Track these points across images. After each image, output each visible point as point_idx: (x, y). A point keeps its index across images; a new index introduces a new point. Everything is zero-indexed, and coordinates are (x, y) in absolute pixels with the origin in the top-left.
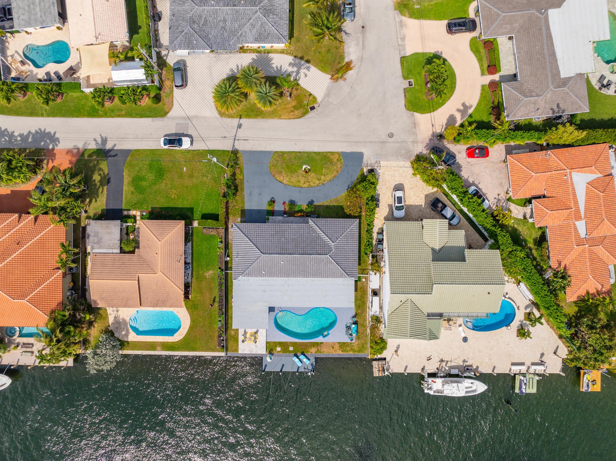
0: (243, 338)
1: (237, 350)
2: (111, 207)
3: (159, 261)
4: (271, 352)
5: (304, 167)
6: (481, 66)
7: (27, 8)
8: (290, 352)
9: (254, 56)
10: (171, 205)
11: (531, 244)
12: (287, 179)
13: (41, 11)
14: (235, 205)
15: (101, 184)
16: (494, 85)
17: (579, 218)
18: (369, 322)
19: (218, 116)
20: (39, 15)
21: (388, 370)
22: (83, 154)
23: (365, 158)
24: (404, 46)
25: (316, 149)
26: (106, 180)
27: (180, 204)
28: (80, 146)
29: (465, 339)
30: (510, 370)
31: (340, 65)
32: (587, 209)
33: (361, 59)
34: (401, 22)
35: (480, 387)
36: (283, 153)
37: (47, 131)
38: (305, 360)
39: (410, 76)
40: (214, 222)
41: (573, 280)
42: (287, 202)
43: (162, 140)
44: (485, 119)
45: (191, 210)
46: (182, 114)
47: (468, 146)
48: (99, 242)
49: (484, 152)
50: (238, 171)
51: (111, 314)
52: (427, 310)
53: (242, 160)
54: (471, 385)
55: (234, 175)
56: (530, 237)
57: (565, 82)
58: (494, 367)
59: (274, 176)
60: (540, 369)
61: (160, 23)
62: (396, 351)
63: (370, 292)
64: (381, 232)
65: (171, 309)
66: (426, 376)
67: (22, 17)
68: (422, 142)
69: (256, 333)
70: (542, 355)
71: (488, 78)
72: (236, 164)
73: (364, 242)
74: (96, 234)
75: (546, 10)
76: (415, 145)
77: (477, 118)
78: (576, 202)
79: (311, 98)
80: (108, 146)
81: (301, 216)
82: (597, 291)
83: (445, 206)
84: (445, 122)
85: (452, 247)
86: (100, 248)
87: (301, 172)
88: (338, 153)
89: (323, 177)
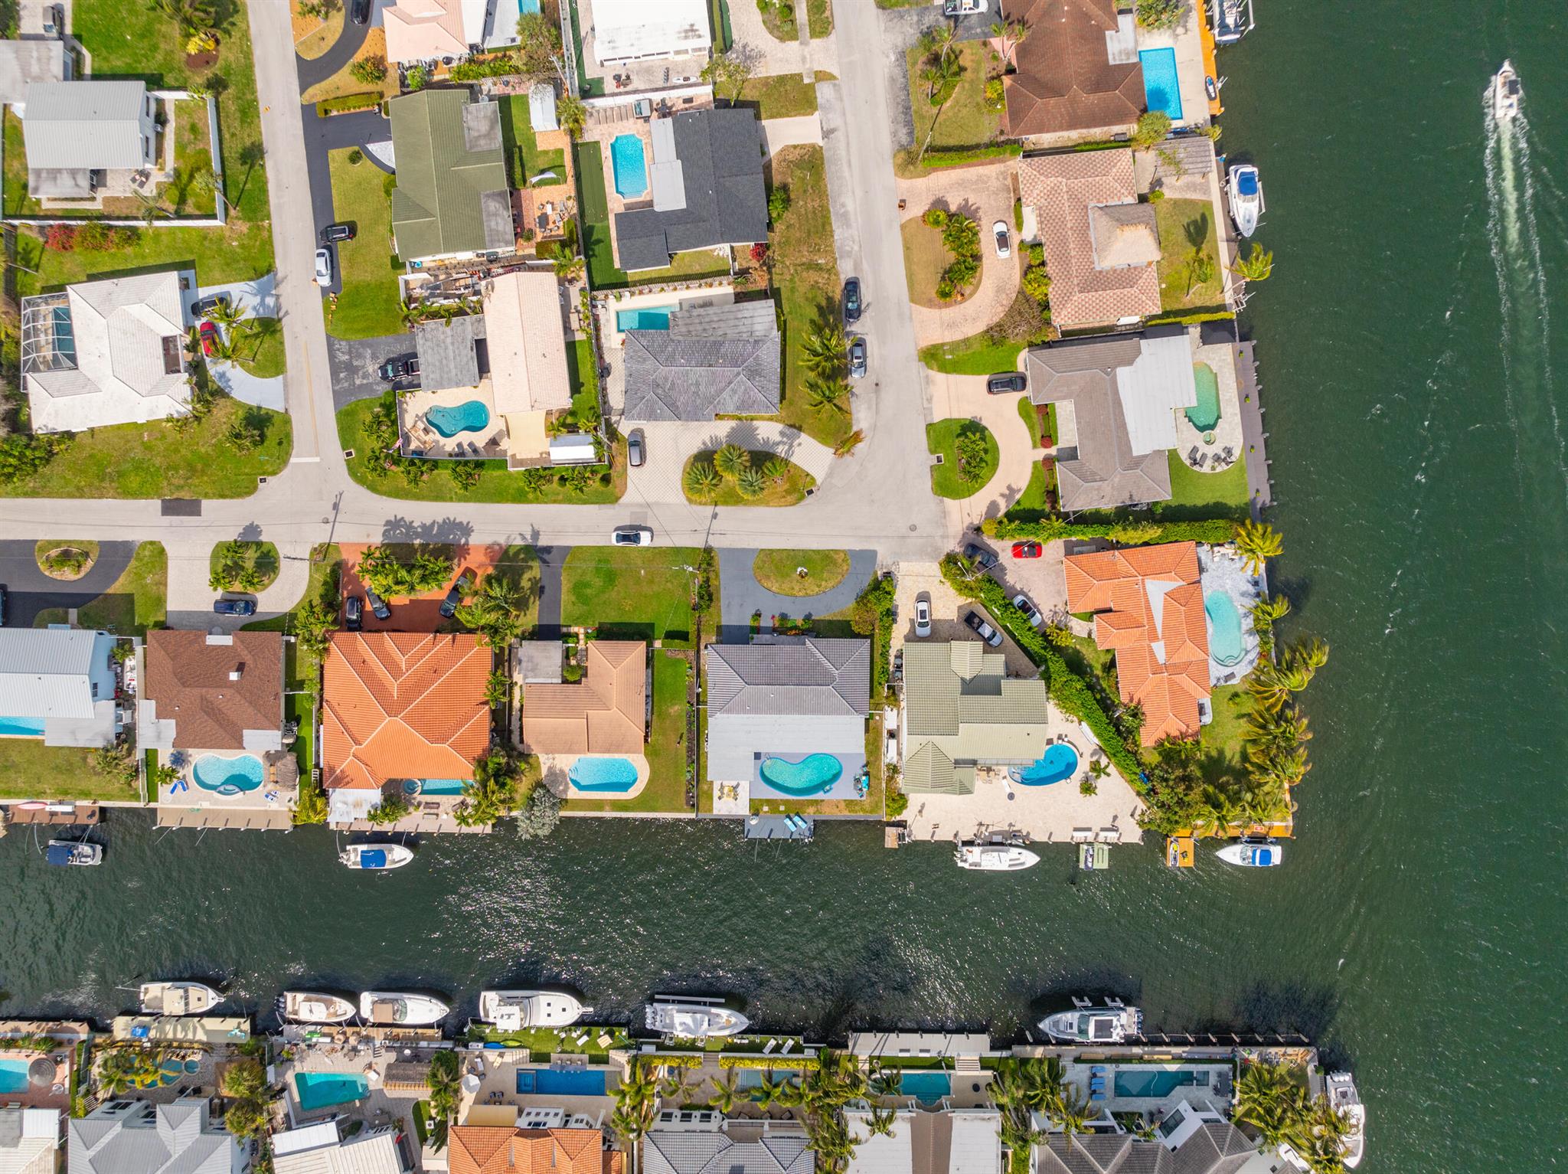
0: (719, 794)
1: (711, 810)
2: (545, 622)
3: (614, 694)
4: (756, 813)
5: (799, 569)
6: (1033, 436)
7: (437, 364)
8: (780, 812)
9: (733, 423)
10: (625, 619)
11: (1098, 672)
12: (777, 585)
13: (456, 368)
14: (710, 619)
15: (531, 593)
16: (1049, 462)
17: (1153, 637)
18: (884, 774)
19: (686, 503)
20: (454, 372)
21: (909, 836)
22: (506, 552)
23: (879, 558)
24: (931, 409)
25: (815, 546)
26: (539, 590)
27: (636, 619)
28: (502, 540)
29: (1011, 796)
30: (1072, 838)
31: (846, 436)
32: (1165, 627)
33: (874, 427)
34: (927, 377)
35: (1030, 859)
36: (772, 551)
37: (457, 521)
38: (800, 823)
39: (939, 450)
40: (683, 643)
41: (1149, 720)
42: (777, 615)
43: (614, 535)
44: (1037, 506)
45: (651, 626)
46: (641, 500)
47: (1015, 541)
48: (533, 670)
49: (1036, 550)
50: (712, 575)
51: (546, 762)
52: (954, 755)
53: (720, 562)
54: (1018, 856)
55: (708, 580)
56: (1097, 662)
57: (1138, 462)
58: (1051, 834)
59: (759, 581)
60: (1112, 837)
61: (608, 379)
62: (920, 812)
63: (885, 734)
64: (899, 656)
65: (624, 756)
66: (960, 844)
67: (431, 376)
68: (954, 537)
69: (738, 785)
70: (1115, 818)
71: (1042, 453)
72: (709, 564)
73: (878, 668)
74: (531, 659)
75: (1114, 369)
76: (945, 540)
77: (1027, 505)
78: (1150, 618)
79: (808, 479)
80: (543, 542)
81: (795, 634)
82: (1181, 733)
83: (982, 622)
84: (984, 510)
85: (987, 677)
86: (535, 676)
87: (796, 576)
88: (843, 551)
89: (823, 583)
